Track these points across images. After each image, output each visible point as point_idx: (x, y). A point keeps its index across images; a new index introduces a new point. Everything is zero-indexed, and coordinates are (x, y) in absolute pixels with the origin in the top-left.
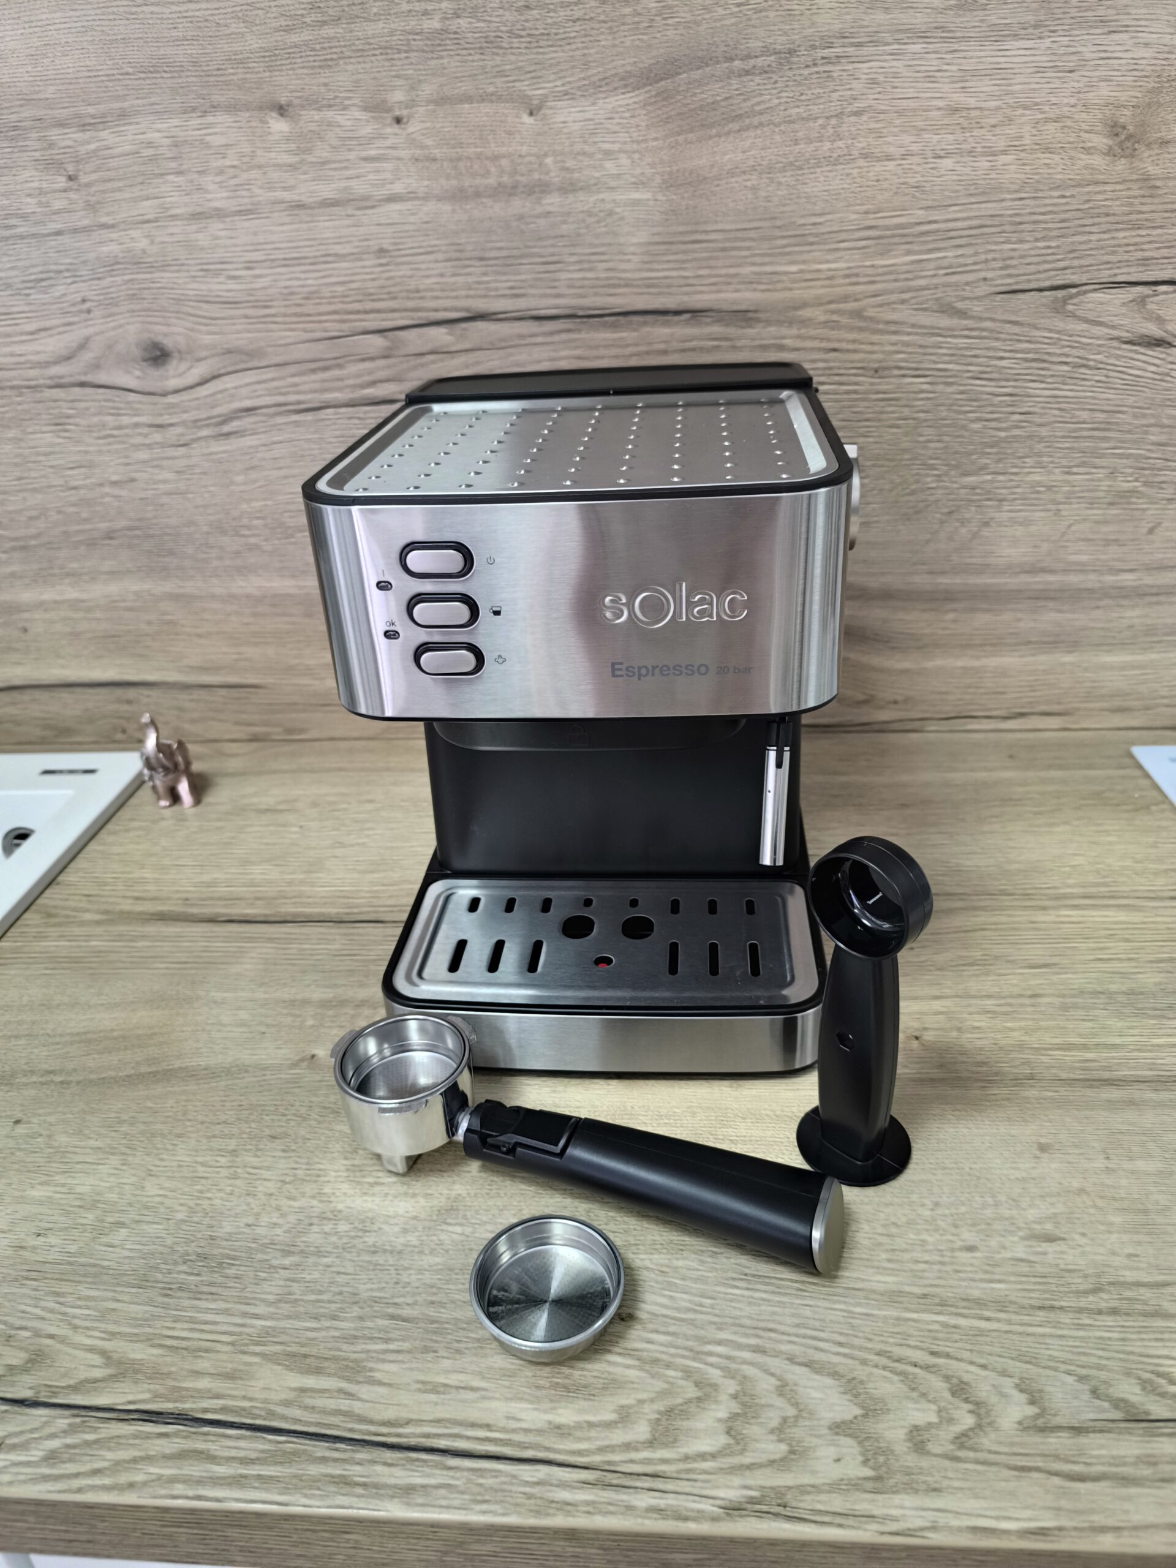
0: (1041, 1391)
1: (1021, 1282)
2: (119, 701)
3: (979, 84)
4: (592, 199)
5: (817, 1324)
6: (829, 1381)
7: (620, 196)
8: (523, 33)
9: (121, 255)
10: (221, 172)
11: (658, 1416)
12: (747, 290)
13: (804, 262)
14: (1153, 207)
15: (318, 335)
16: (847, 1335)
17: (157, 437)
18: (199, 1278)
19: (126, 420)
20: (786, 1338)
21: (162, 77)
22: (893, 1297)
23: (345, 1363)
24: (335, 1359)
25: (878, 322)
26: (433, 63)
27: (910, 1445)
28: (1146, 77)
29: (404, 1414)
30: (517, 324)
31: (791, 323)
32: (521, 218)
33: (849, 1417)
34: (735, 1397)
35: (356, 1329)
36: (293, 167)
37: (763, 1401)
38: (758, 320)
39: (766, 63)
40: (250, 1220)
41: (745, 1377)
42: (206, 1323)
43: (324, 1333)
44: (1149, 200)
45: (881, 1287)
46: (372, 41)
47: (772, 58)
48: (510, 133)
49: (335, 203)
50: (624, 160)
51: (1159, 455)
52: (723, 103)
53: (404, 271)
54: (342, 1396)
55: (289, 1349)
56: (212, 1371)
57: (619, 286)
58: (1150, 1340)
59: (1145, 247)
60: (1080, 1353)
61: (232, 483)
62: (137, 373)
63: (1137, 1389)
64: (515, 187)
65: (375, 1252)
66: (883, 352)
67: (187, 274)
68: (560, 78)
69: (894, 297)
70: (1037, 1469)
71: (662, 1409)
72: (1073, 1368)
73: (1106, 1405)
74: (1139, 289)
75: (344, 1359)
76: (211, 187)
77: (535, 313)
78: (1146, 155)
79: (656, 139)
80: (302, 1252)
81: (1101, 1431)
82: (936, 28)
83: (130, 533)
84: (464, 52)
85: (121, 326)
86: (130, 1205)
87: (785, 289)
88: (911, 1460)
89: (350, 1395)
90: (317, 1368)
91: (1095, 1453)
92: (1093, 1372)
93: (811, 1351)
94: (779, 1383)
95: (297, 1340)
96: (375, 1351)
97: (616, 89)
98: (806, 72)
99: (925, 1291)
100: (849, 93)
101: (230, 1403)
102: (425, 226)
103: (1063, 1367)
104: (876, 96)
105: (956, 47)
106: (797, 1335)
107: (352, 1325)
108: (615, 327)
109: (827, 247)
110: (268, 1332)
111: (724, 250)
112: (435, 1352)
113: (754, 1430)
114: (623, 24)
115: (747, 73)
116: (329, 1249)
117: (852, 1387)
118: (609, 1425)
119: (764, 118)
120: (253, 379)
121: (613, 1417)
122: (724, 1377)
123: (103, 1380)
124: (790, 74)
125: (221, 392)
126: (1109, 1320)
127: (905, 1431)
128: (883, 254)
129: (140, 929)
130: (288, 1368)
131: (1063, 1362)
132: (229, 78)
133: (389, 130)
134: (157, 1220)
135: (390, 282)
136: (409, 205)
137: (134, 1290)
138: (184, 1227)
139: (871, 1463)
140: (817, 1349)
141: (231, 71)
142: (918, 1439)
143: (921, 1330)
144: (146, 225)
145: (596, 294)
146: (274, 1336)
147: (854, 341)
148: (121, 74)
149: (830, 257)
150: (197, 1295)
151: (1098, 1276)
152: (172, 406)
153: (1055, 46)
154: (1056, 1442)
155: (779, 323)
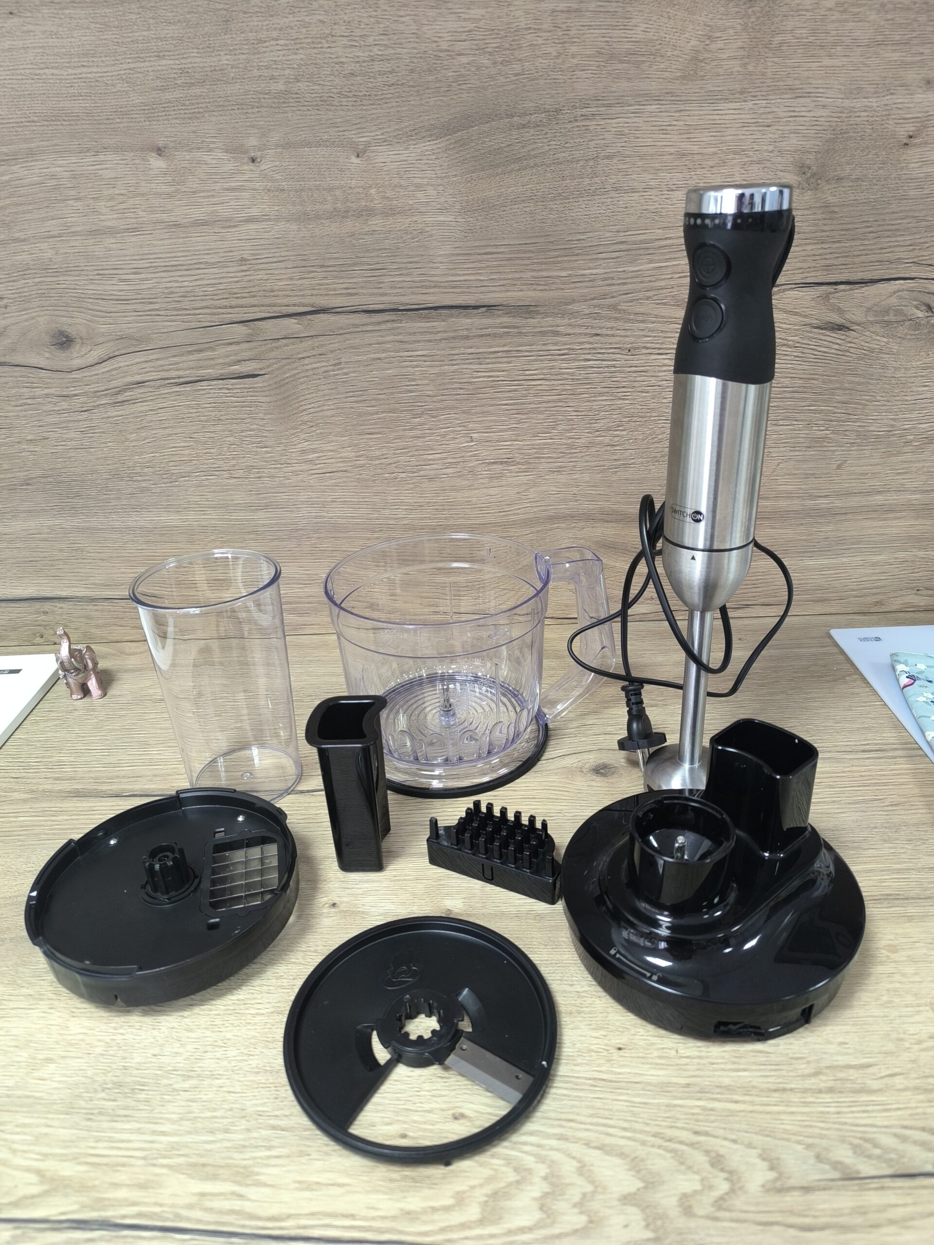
0: (778, 1159)
1: (760, 1070)
2: (38, 613)
3: (700, 135)
4: (407, 221)
5: (607, 1113)
6: (617, 1161)
7: (429, 219)
8: (350, 94)
9: (31, 263)
10: (111, 199)
11: (486, 1199)
12: (529, 290)
13: (572, 269)
14: (833, 227)
15: (194, 325)
16: (631, 1121)
17: (65, 405)
18: (115, 1103)
19: (38, 392)
20: (582, 1126)
21: (62, 125)
22: (664, 1088)
23: (237, 1169)
24: (228, 1166)
25: (630, 314)
26: (280, 116)
27: (680, 1209)
28: (824, 130)
29: (285, 1210)
30: (352, 316)
31: (563, 315)
32: (352, 235)
33: (633, 1189)
34: (545, 1178)
35: (244, 1140)
36: (170, 196)
37: (567, 1181)
38: (538, 313)
39: (539, 119)
40: (156, 1051)
41: (552, 1161)
42: (123, 1141)
43: (218, 1145)
44: (828, 222)
45: (653, 1080)
46: (230, 98)
47: (543, 115)
48: (341, 170)
49: (204, 223)
50: (431, 191)
51: (843, 411)
52: (506, 149)
53: (262, 275)
54: (235, 1197)
55: (190, 1160)
56: (128, 1182)
57: (431, 287)
58: (858, 1112)
59: (827, 256)
60: (806, 1126)
61: (127, 440)
62: (47, 355)
63: (850, 1153)
64: (347, 211)
65: (258, 1073)
66: (633, 336)
67: (86, 278)
68: (380, 129)
69: (641, 295)
70: (777, 1223)
71: (489, 1192)
72: (801, 1138)
73: (827, 1167)
74: (824, 288)
75: (236, 1166)
76: (104, 211)
77: (365, 307)
78: (826, 188)
79: (456, 176)
80: (199, 1076)
81: (824, 1189)
82: (667, 93)
83: (43, 480)
84: (304, 108)
85: (33, 318)
86: (57, 1043)
87: (557, 289)
88: (682, 1222)
89: (241, 1196)
90: (214, 1175)
91: (821, 1207)
92: (817, 1141)
93: (602, 1136)
94: (578, 1165)
95: (197, 1152)
96: (261, 1158)
97: (424, 137)
98: (569, 126)
99: (688, 1081)
100: (603, 142)
101: (144, 1209)
102: (277, 240)
103: (794, 1138)
104: (623, 144)
105: (682, 107)
106: (591, 1124)
107: (241, 1137)
108: (428, 318)
109: (589, 257)
110: (173, 1147)
111: (510, 259)
112: (309, 1155)
113: (561, 1206)
114: (428, 88)
115: (524, 126)
116: (221, 1072)
117: (635, 1165)
118: (447, 1209)
119: (538, 160)
120: (142, 360)
121: (450, 1202)
122: (537, 1162)
123: (39, 1195)
124: (557, 127)
125: (115, 369)
126: (827, 1098)
127: (676, 1198)
128: (632, 262)
129: (59, 805)
130: (190, 1176)
131: (794, 1134)
132: (117, 125)
133: (246, 167)
134: (80, 1055)
135: (251, 284)
136: (263, 225)
137: (62, 1116)
138: (102, 1060)
139: (652, 1227)
140: (607, 1134)
141: (118, 120)
142: (686, 1205)
143: (686, 1114)
144: (51, 240)
145: (413, 293)
146: (178, 1150)
147: (612, 328)
148: (29, 122)
149: (591, 265)
150: (114, 1118)
151: (818, 1061)
152: (76, 380)
153: (756, 107)
154: (792, 1199)
155: (554, 315)
